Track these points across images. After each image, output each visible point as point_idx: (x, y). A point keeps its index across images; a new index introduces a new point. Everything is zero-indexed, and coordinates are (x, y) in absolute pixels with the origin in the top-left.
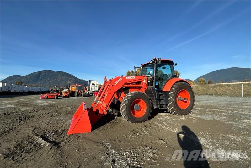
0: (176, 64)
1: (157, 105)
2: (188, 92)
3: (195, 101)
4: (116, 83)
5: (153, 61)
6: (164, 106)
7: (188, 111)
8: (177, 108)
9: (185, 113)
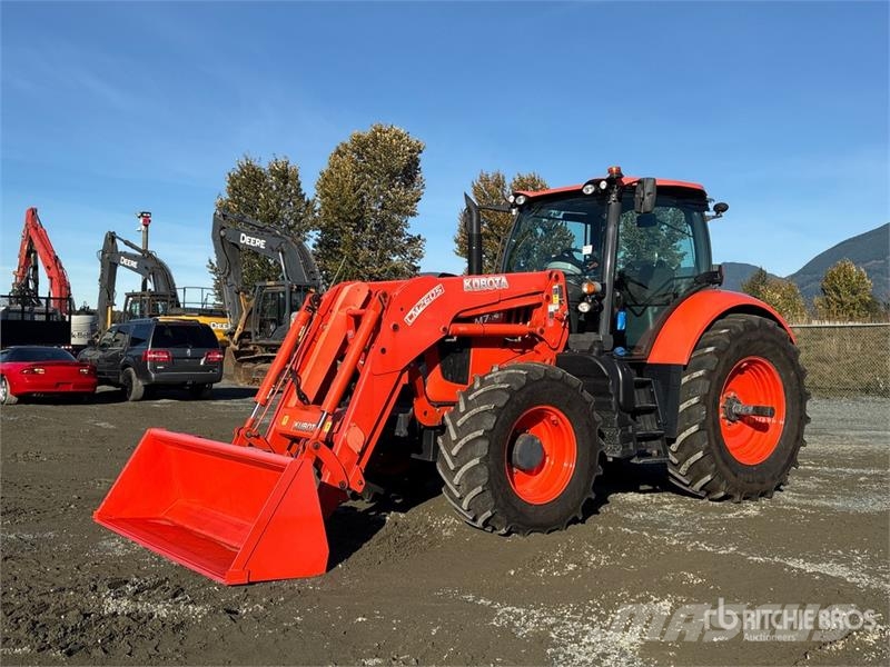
0: (721, 208)
1: (625, 439)
2: (774, 370)
3: (808, 420)
4: (412, 312)
5: (603, 185)
6: (654, 448)
7: (773, 478)
8: (718, 457)
9: (757, 487)
